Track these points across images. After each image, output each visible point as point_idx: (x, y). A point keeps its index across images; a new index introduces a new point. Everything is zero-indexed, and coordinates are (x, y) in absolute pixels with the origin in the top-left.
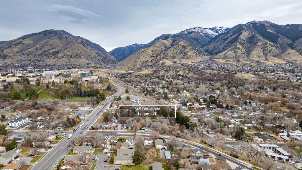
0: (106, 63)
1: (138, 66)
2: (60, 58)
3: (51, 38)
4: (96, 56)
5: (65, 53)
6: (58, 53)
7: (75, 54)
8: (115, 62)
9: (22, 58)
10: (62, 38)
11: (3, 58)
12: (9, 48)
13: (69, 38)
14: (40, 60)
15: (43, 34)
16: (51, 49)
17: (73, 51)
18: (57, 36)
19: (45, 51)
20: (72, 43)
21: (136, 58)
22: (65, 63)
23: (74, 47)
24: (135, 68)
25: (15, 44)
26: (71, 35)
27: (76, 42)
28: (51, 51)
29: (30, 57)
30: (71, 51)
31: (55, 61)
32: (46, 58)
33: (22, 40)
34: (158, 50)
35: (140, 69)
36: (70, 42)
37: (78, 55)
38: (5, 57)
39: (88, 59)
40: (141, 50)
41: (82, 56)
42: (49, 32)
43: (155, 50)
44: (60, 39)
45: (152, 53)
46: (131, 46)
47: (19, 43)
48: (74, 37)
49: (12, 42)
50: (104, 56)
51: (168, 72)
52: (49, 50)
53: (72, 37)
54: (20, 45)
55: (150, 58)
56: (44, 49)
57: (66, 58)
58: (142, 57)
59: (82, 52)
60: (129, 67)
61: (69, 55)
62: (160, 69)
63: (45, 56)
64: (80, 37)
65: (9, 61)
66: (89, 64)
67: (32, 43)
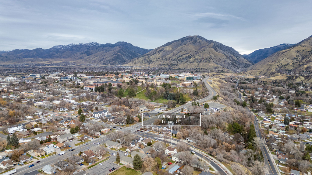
0: (237, 67)
1: (273, 70)
2: (190, 63)
3: (187, 44)
4: (226, 60)
5: (196, 58)
6: (190, 57)
7: (205, 59)
8: (248, 65)
9: (162, 63)
10: (196, 43)
11: (149, 63)
12: (154, 54)
13: (202, 43)
14: (175, 64)
15: (181, 41)
16: (185, 54)
17: (204, 56)
18: (192, 41)
19: (180, 56)
20: (204, 48)
21: (273, 61)
22: (194, 67)
23: (205, 51)
24: (269, 72)
25: (158, 51)
26: (205, 39)
27: (208, 46)
28: (184, 56)
29: (167, 62)
30: (202, 56)
31: (186, 65)
32: (179, 62)
33: (164, 48)
34: (306, 51)
35: (273, 74)
36: (203, 47)
37: (208, 59)
38: (150, 62)
39: (218, 62)
40: (281, 51)
41: (212, 61)
42: (186, 39)
43: (301, 51)
44: (194, 44)
45: (296, 54)
46: (276, 46)
47: (162, 50)
48: (207, 41)
49: (157, 49)
50: (236, 59)
51: (309, 79)
52: (183, 55)
53: (205, 41)
54: (162, 51)
55: (292, 61)
56: (179, 55)
57: (196, 63)
58: (281, 59)
59: (213, 56)
60: (261, 72)
61: (199, 60)
62: (297, 75)
63: (179, 60)
64: (213, 41)
65: (152, 66)
66: (216, 68)
67: (171, 50)
